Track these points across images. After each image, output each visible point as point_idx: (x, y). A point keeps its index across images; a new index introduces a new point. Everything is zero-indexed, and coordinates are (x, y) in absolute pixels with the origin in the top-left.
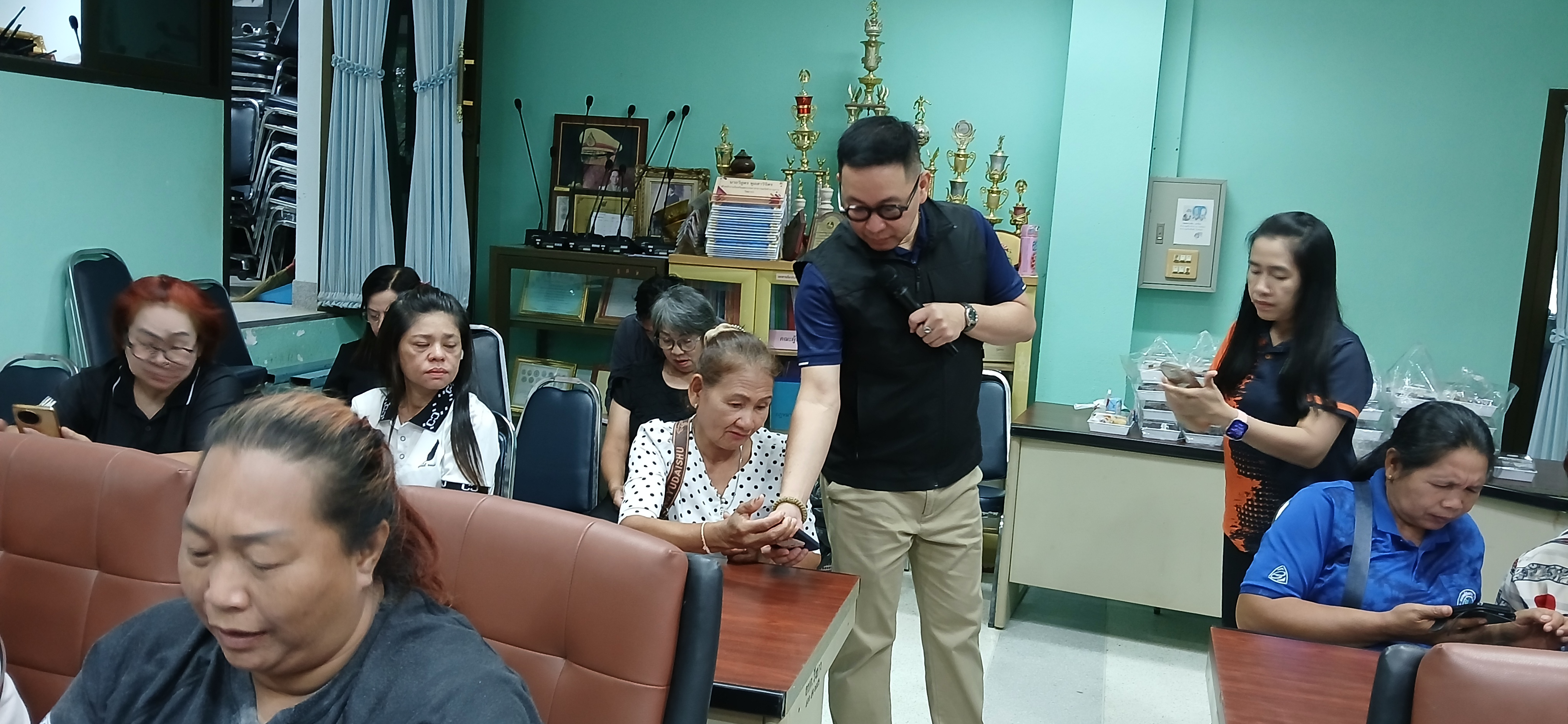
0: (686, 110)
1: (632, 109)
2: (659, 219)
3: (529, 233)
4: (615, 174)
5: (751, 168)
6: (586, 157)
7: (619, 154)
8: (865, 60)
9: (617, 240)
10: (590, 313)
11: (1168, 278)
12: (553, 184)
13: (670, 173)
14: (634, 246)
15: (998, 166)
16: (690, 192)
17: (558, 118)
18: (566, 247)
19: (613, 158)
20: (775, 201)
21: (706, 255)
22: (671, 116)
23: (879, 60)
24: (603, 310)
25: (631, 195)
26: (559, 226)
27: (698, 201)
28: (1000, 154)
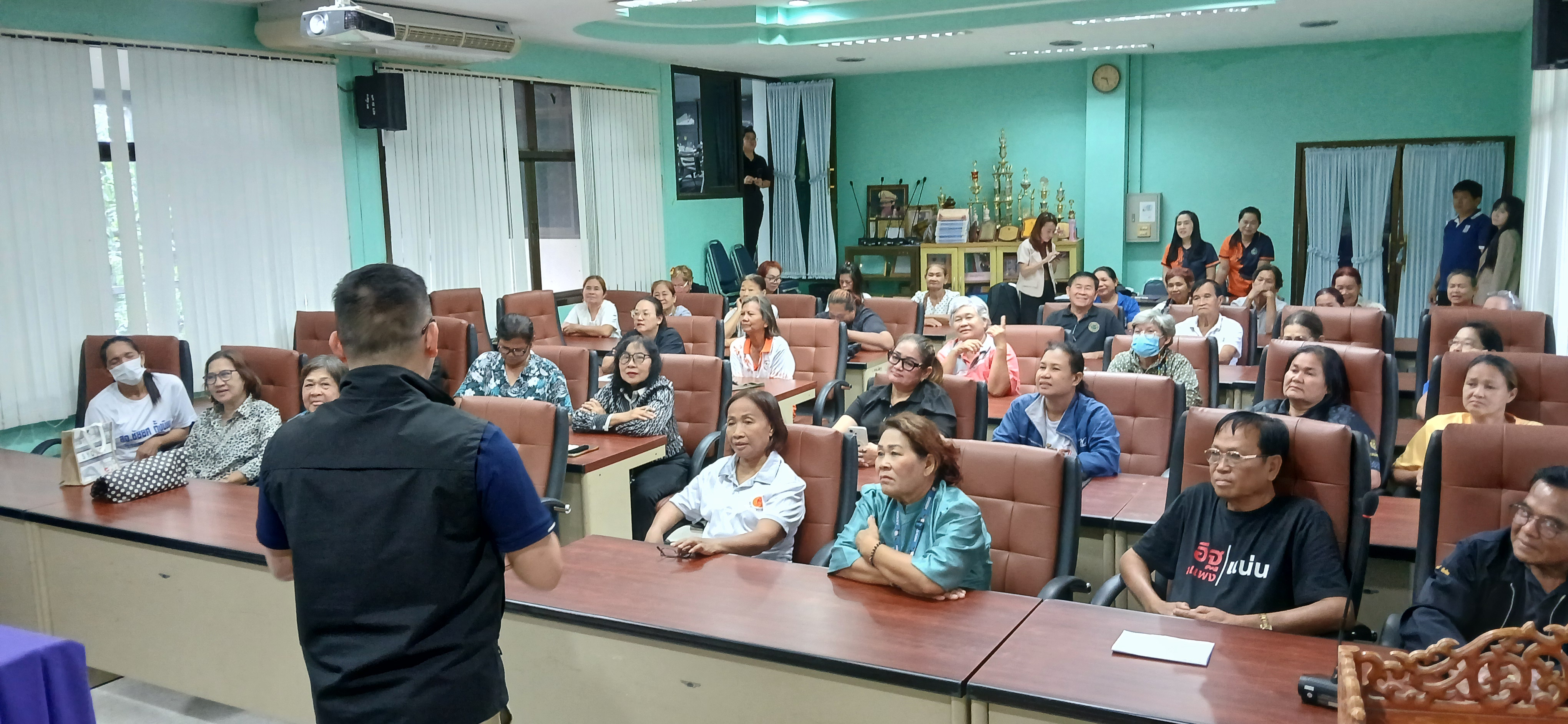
0: (925, 179)
1: (901, 181)
2: (916, 229)
3: (860, 239)
4: (895, 210)
5: (954, 204)
6: (883, 203)
7: (896, 201)
8: (1000, 153)
9: (897, 240)
10: (888, 272)
11: (1138, 237)
12: (868, 217)
13: (919, 208)
14: (906, 241)
15: (1061, 194)
16: (928, 216)
17: (869, 187)
18: (877, 244)
19: (894, 203)
20: (964, 218)
21: (935, 242)
22: (918, 182)
23: (1006, 153)
24: (894, 271)
25: (903, 219)
26: (872, 236)
27: (932, 220)
28: (1061, 190)
